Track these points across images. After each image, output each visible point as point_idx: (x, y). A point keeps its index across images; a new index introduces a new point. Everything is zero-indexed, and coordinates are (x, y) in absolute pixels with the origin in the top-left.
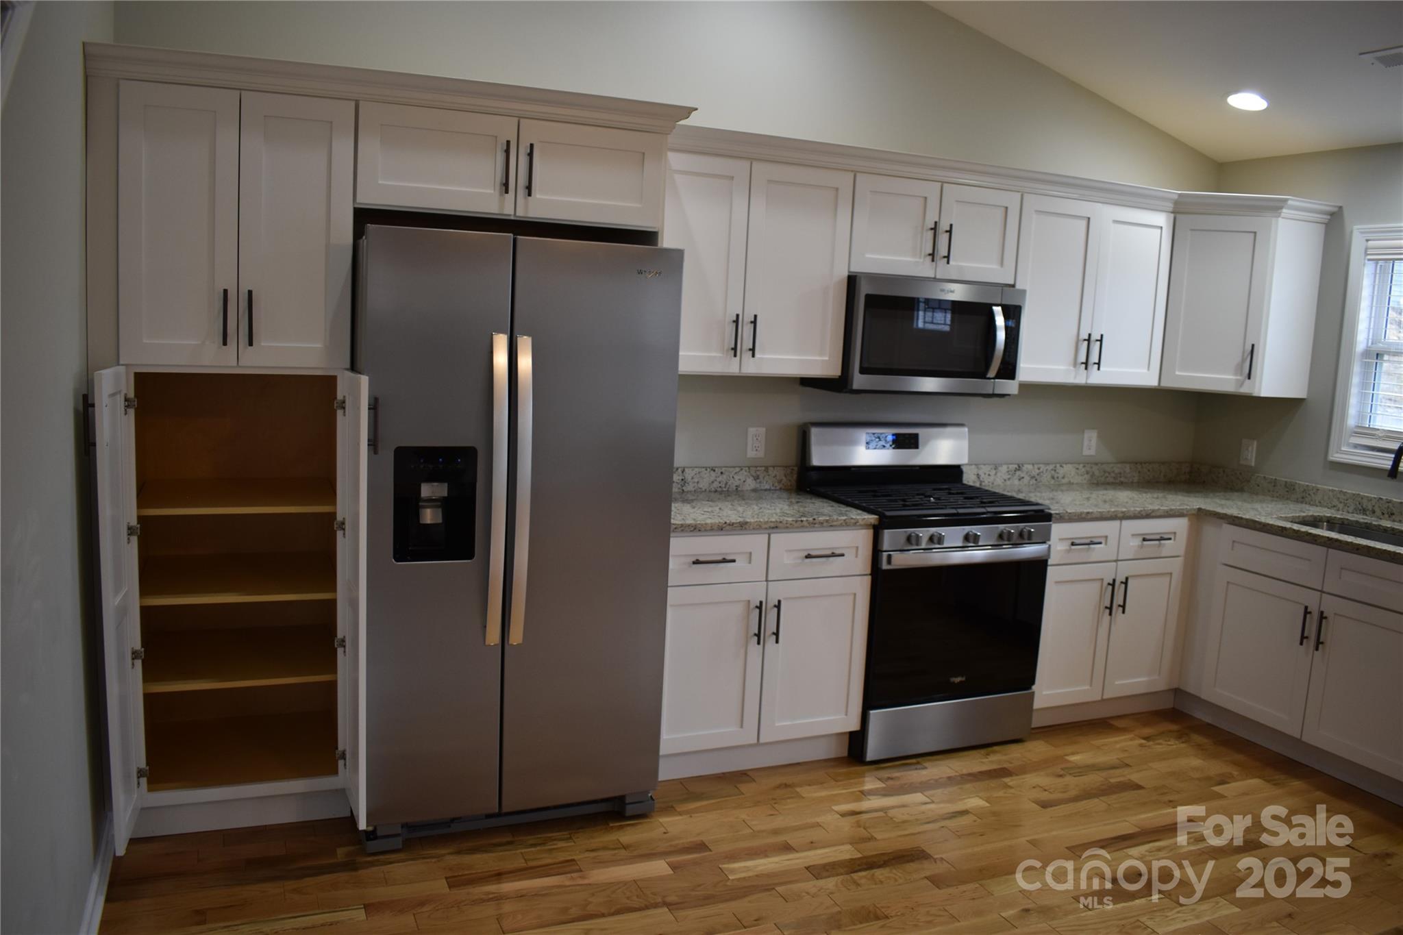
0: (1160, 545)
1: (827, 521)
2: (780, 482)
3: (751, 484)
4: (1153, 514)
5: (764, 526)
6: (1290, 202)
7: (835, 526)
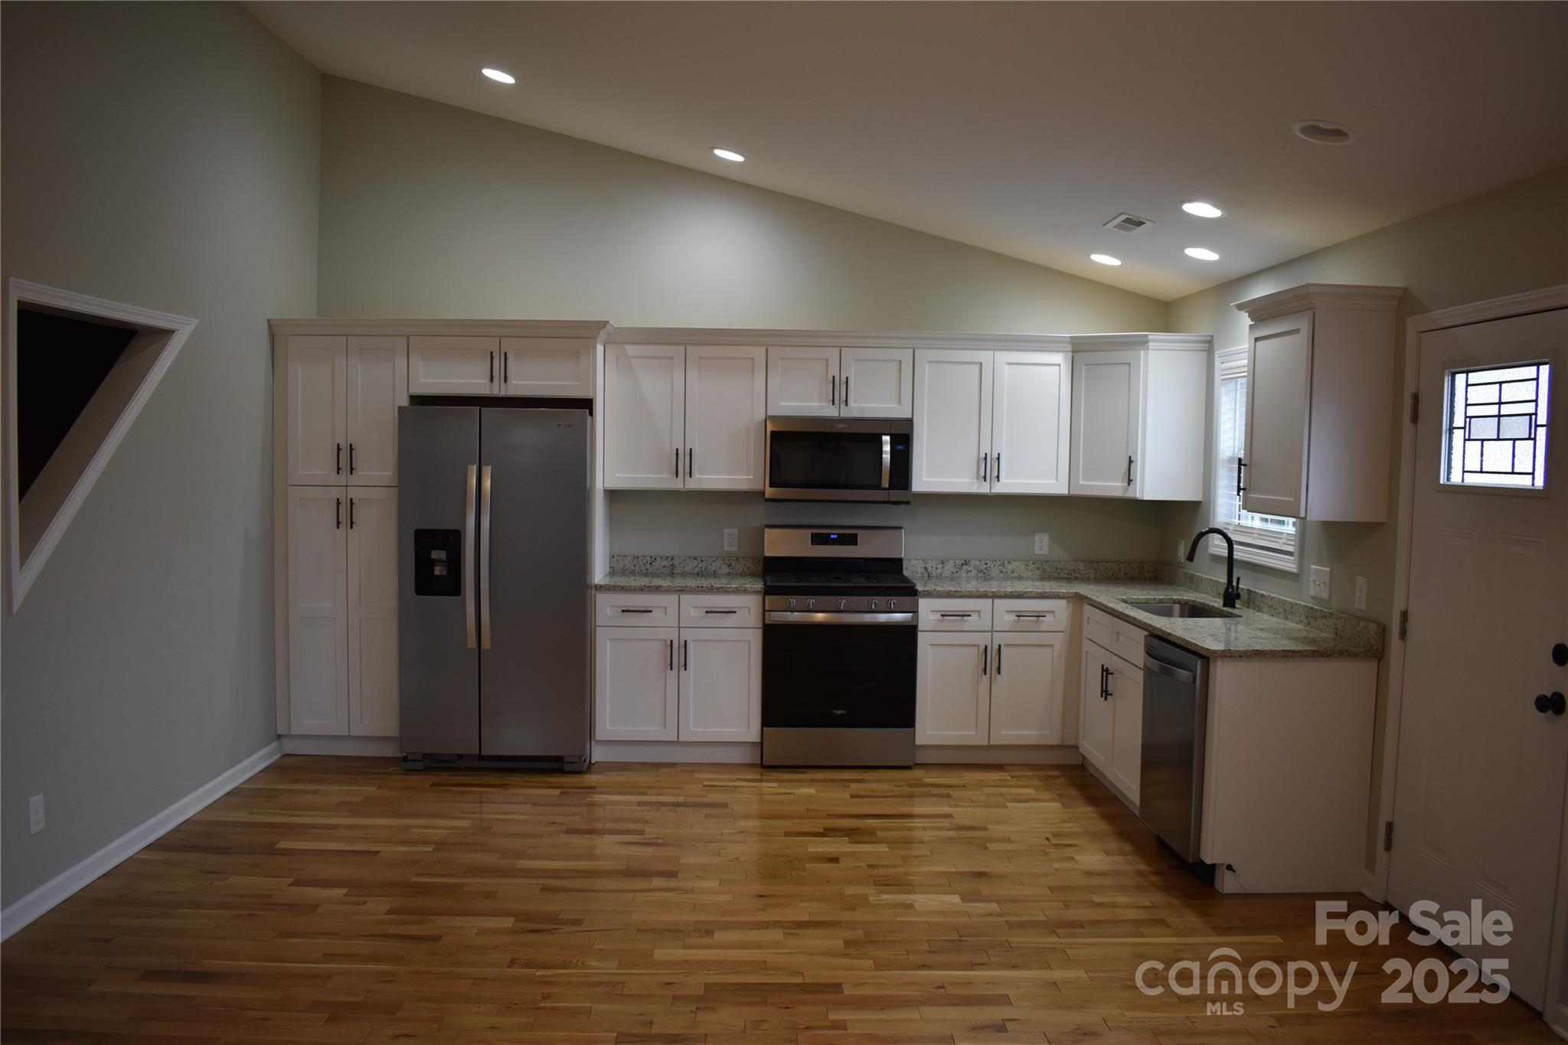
0: (1037, 622)
1: (722, 588)
2: (749, 568)
3: (725, 569)
4: (1025, 595)
5: (674, 589)
6: (1150, 337)
7: (729, 592)
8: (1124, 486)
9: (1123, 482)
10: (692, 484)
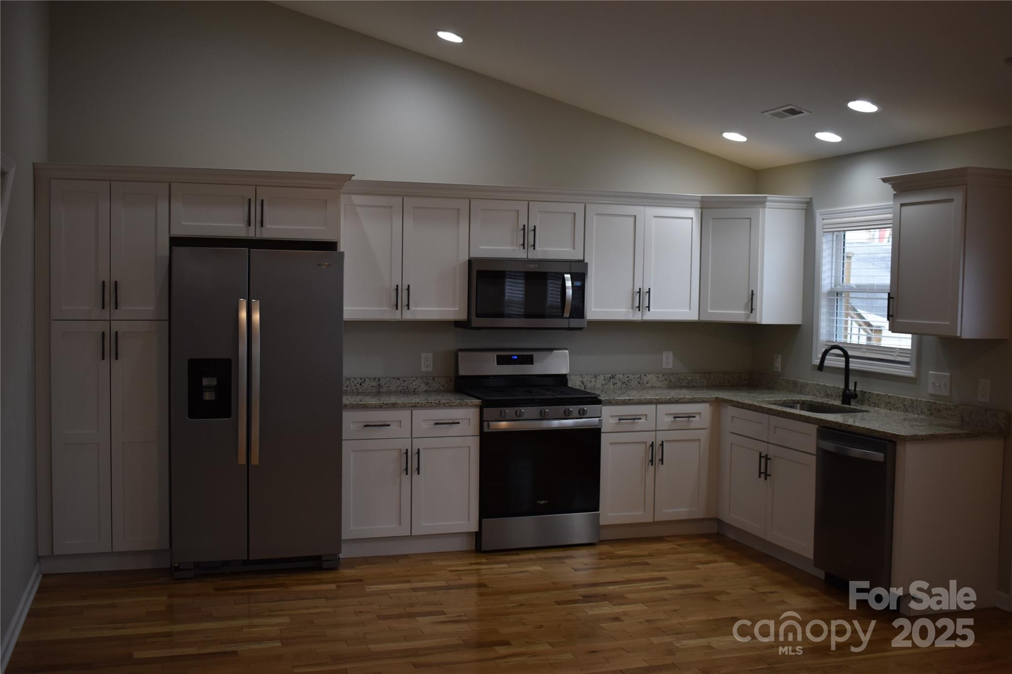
0: (688, 421)
1: (448, 403)
2: (443, 386)
3: (423, 387)
4: (680, 401)
5: (408, 405)
6: (768, 198)
7: (453, 406)
8: (746, 314)
9: (745, 310)
10: (408, 316)
